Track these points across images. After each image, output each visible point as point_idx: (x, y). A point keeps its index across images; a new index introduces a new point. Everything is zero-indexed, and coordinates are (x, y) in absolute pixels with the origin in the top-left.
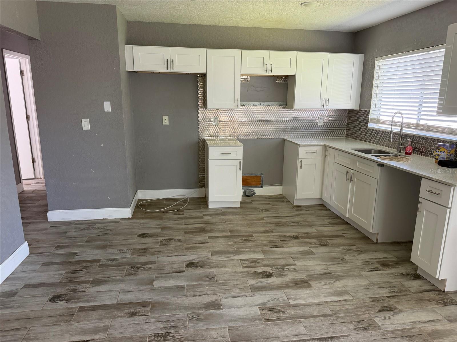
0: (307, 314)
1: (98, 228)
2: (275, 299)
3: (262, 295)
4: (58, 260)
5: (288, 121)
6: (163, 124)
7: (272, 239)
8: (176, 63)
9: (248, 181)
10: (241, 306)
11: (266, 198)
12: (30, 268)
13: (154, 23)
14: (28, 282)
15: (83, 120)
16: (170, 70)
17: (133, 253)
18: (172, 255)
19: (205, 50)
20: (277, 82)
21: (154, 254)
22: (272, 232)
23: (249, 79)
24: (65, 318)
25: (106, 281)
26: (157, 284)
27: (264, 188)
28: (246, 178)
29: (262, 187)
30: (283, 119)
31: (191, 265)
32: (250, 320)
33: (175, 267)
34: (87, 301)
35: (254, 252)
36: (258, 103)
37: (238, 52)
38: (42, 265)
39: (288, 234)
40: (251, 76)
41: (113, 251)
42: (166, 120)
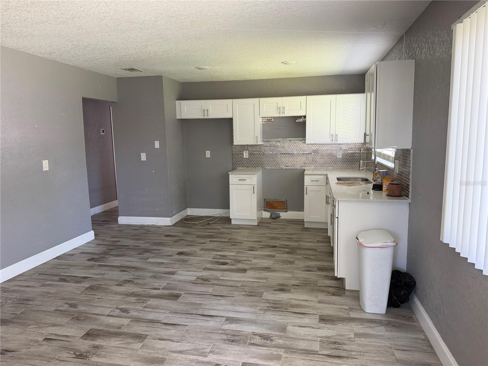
0: (223, 284)
1: (145, 230)
2: (212, 275)
3: (207, 272)
4: (107, 243)
5: (309, 154)
6: (206, 157)
7: (254, 246)
8: (211, 111)
9: (274, 205)
10: (187, 275)
11: (288, 221)
12: (90, 245)
13: (200, 82)
14: (83, 251)
15: (142, 154)
16: (206, 117)
17: (153, 244)
18: (175, 247)
19: (231, 100)
20: (297, 121)
21: (164, 246)
22: (261, 242)
23: (273, 120)
24: (88, 268)
25: (123, 255)
26: (149, 260)
27: (289, 212)
28: (272, 203)
29: (286, 211)
30: (304, 152)
31: (180, 254)
32: (184, 282)
33: (169, 253)
34: (105, 263)
35: (232, 251)
36: (280, 139)
37: (257, 100)
38: (97, 245)
39: (271, 244)
40: (274, 118)
41: (141, 242)
42: (208, 154)
